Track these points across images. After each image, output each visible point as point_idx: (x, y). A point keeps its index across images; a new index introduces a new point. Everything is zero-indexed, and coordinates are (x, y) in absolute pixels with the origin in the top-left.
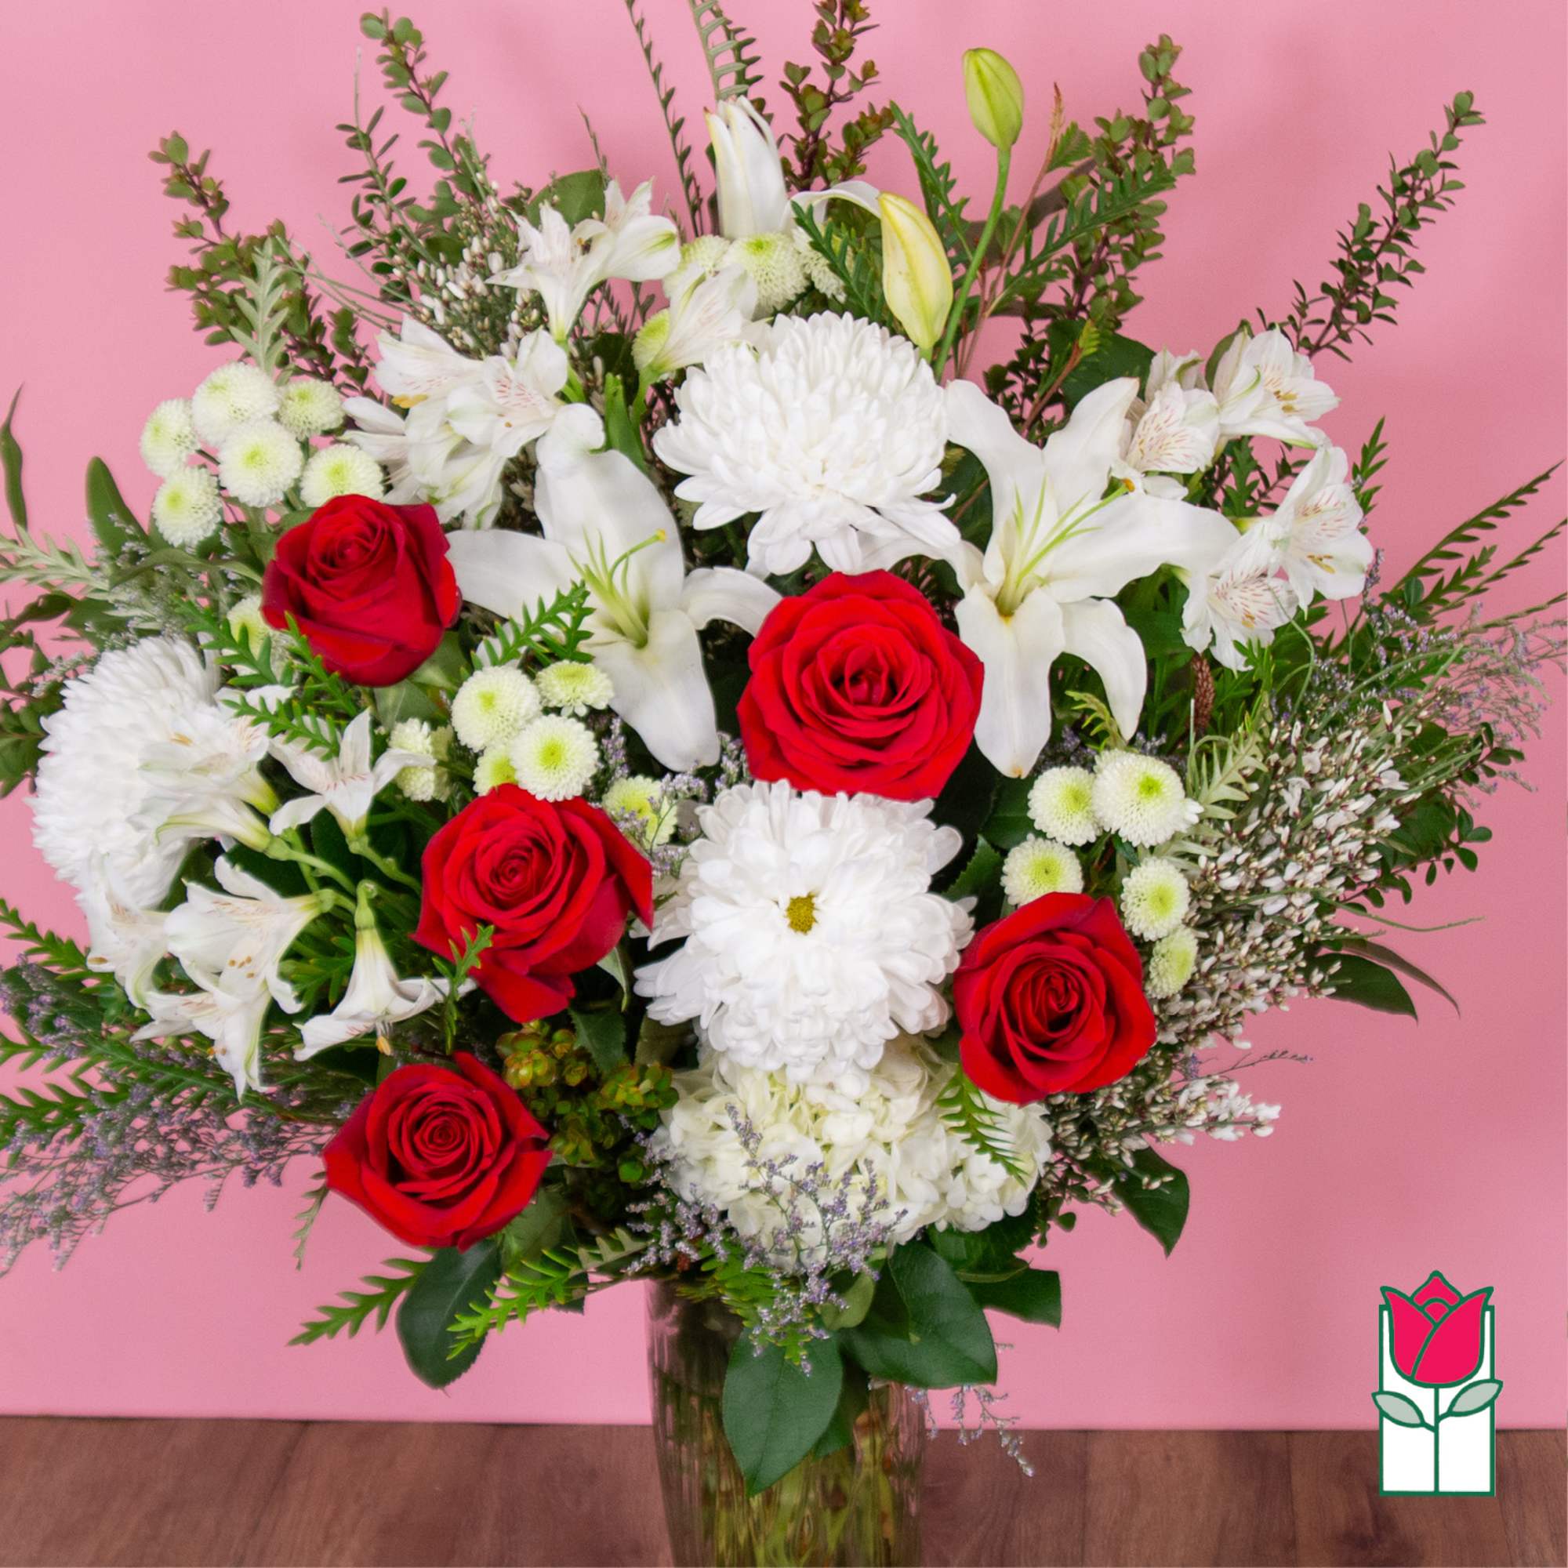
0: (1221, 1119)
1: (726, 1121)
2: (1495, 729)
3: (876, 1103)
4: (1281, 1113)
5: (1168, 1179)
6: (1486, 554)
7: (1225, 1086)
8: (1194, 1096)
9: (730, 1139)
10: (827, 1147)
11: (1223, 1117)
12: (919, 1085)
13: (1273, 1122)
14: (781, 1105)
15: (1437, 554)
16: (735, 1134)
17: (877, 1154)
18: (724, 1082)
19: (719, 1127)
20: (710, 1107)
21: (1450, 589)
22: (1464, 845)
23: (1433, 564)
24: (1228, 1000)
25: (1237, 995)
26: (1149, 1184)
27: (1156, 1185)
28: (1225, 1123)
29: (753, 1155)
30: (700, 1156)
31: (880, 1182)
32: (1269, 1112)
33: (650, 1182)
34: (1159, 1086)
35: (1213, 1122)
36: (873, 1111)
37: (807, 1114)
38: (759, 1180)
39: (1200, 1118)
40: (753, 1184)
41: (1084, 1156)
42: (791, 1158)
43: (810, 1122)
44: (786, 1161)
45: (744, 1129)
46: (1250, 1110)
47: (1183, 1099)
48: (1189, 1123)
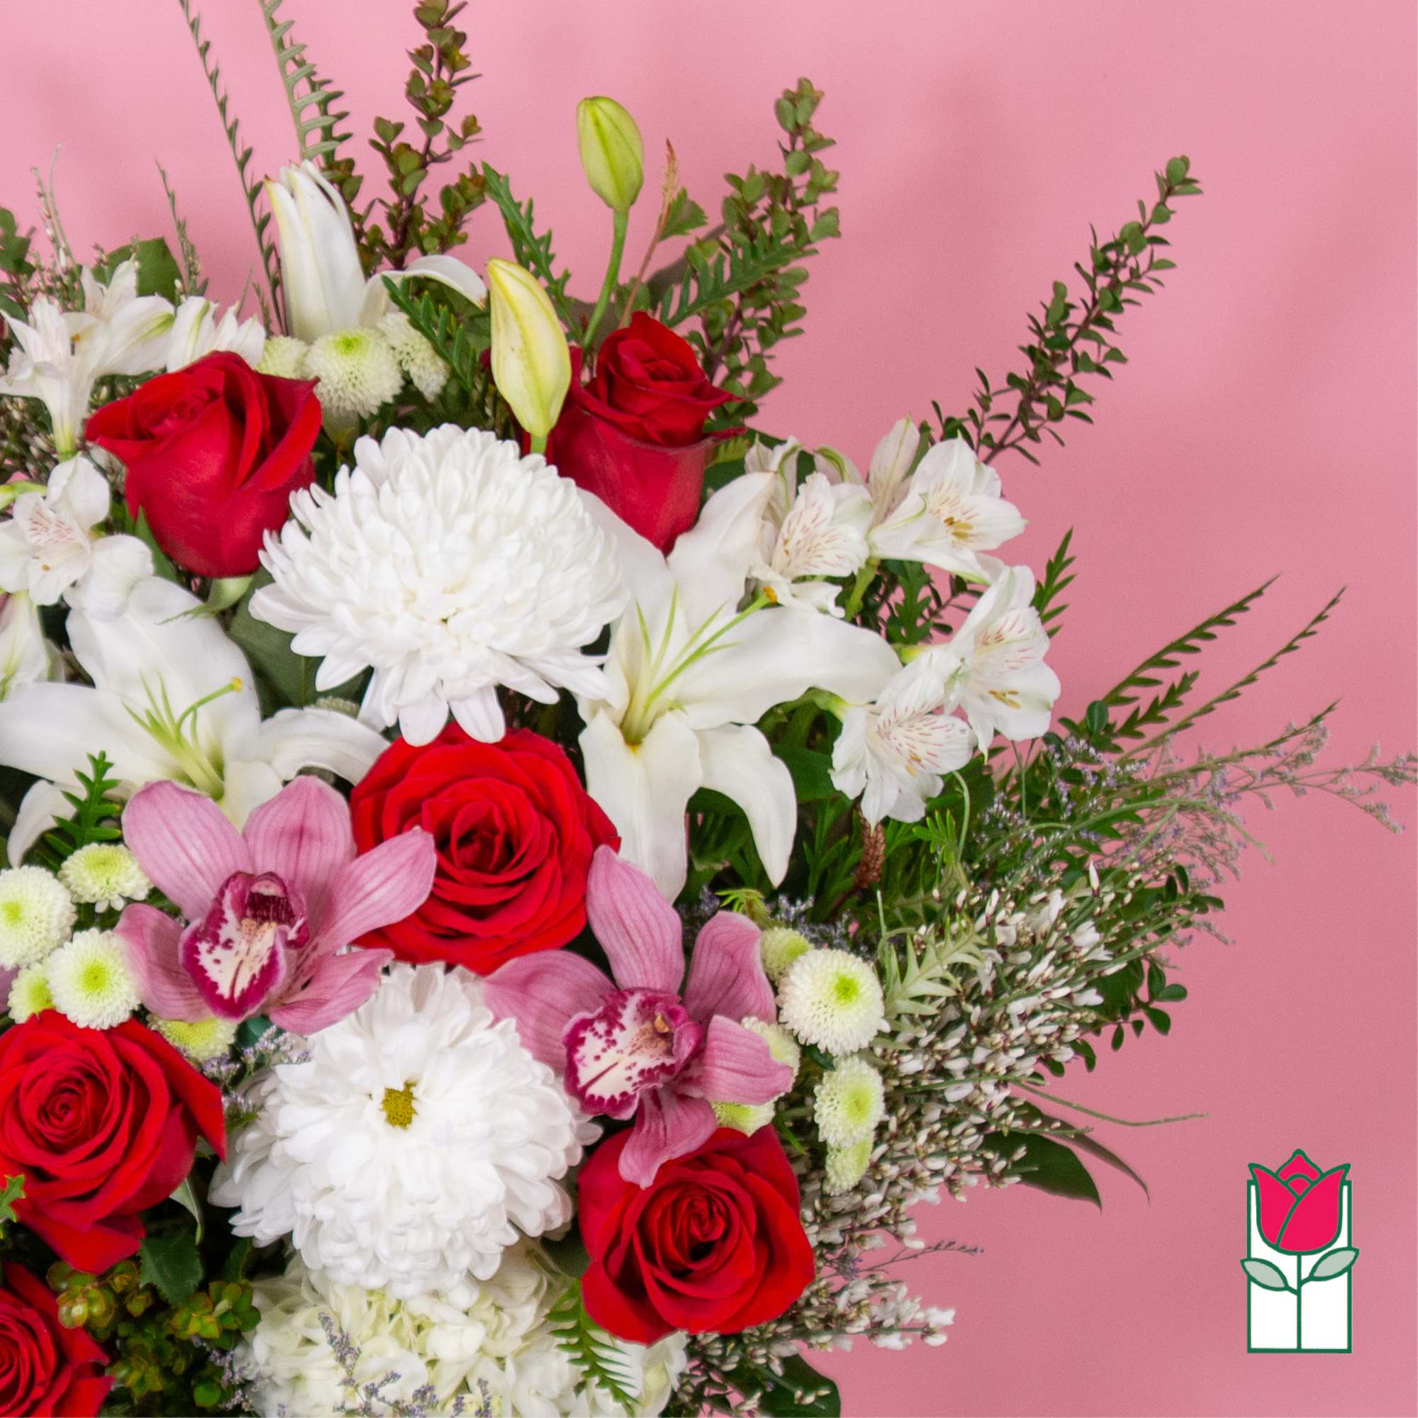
0: (887, 1324)
1: (320, 1335)
2: (1191, 876)
3: (489, 1314)
4: (955, 1318)
5: (824, 1392)
6: (1187, 681)
7: (892, 1287)
8: (855, 1298)
9: (324, 1353)
10: (432, 1363)
11: (889, 1322)
12: (536, 1292)
13: (946, 1329)
14: (379, 1316)
15: (1133, 680)
16: (330, 1348)
17: (488, 1370)
18: (314, 1289)
19: (308, 1341)
20: (300, 1319)
21: (1146, 719)
22: (1156, 1005)
23: (1128, 692)
24: (897, 1190)
25: (907, 1184)
26: (802, 1398)
27: (810, 1399)
28: (890, 1330)
29: (350, 1373)
30: (289, 1375)
31: (494, 1403)
32: (942, 1317)
33: (229, 1406)
34: (815, 1287)
35: (877, 1328)
36: (485, 1322)
37: (409, 1326)
38: (359, 1400)
39: (864, 1322)
40: (349, 1406)
41: (730, 1367)
42: (394, 1377)
43: (412, 1335)
44: (387, 1380)
45: (340, 1343)
46: (920, 1316)
47: (842, 1303)
48: (850, 1329)
